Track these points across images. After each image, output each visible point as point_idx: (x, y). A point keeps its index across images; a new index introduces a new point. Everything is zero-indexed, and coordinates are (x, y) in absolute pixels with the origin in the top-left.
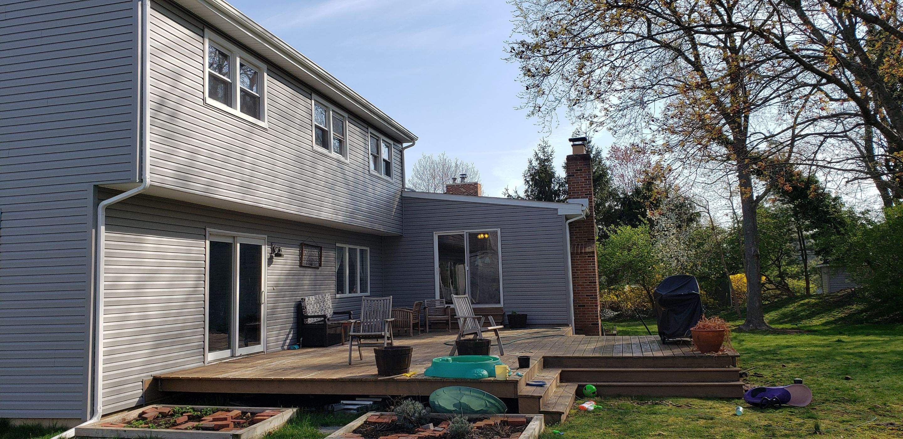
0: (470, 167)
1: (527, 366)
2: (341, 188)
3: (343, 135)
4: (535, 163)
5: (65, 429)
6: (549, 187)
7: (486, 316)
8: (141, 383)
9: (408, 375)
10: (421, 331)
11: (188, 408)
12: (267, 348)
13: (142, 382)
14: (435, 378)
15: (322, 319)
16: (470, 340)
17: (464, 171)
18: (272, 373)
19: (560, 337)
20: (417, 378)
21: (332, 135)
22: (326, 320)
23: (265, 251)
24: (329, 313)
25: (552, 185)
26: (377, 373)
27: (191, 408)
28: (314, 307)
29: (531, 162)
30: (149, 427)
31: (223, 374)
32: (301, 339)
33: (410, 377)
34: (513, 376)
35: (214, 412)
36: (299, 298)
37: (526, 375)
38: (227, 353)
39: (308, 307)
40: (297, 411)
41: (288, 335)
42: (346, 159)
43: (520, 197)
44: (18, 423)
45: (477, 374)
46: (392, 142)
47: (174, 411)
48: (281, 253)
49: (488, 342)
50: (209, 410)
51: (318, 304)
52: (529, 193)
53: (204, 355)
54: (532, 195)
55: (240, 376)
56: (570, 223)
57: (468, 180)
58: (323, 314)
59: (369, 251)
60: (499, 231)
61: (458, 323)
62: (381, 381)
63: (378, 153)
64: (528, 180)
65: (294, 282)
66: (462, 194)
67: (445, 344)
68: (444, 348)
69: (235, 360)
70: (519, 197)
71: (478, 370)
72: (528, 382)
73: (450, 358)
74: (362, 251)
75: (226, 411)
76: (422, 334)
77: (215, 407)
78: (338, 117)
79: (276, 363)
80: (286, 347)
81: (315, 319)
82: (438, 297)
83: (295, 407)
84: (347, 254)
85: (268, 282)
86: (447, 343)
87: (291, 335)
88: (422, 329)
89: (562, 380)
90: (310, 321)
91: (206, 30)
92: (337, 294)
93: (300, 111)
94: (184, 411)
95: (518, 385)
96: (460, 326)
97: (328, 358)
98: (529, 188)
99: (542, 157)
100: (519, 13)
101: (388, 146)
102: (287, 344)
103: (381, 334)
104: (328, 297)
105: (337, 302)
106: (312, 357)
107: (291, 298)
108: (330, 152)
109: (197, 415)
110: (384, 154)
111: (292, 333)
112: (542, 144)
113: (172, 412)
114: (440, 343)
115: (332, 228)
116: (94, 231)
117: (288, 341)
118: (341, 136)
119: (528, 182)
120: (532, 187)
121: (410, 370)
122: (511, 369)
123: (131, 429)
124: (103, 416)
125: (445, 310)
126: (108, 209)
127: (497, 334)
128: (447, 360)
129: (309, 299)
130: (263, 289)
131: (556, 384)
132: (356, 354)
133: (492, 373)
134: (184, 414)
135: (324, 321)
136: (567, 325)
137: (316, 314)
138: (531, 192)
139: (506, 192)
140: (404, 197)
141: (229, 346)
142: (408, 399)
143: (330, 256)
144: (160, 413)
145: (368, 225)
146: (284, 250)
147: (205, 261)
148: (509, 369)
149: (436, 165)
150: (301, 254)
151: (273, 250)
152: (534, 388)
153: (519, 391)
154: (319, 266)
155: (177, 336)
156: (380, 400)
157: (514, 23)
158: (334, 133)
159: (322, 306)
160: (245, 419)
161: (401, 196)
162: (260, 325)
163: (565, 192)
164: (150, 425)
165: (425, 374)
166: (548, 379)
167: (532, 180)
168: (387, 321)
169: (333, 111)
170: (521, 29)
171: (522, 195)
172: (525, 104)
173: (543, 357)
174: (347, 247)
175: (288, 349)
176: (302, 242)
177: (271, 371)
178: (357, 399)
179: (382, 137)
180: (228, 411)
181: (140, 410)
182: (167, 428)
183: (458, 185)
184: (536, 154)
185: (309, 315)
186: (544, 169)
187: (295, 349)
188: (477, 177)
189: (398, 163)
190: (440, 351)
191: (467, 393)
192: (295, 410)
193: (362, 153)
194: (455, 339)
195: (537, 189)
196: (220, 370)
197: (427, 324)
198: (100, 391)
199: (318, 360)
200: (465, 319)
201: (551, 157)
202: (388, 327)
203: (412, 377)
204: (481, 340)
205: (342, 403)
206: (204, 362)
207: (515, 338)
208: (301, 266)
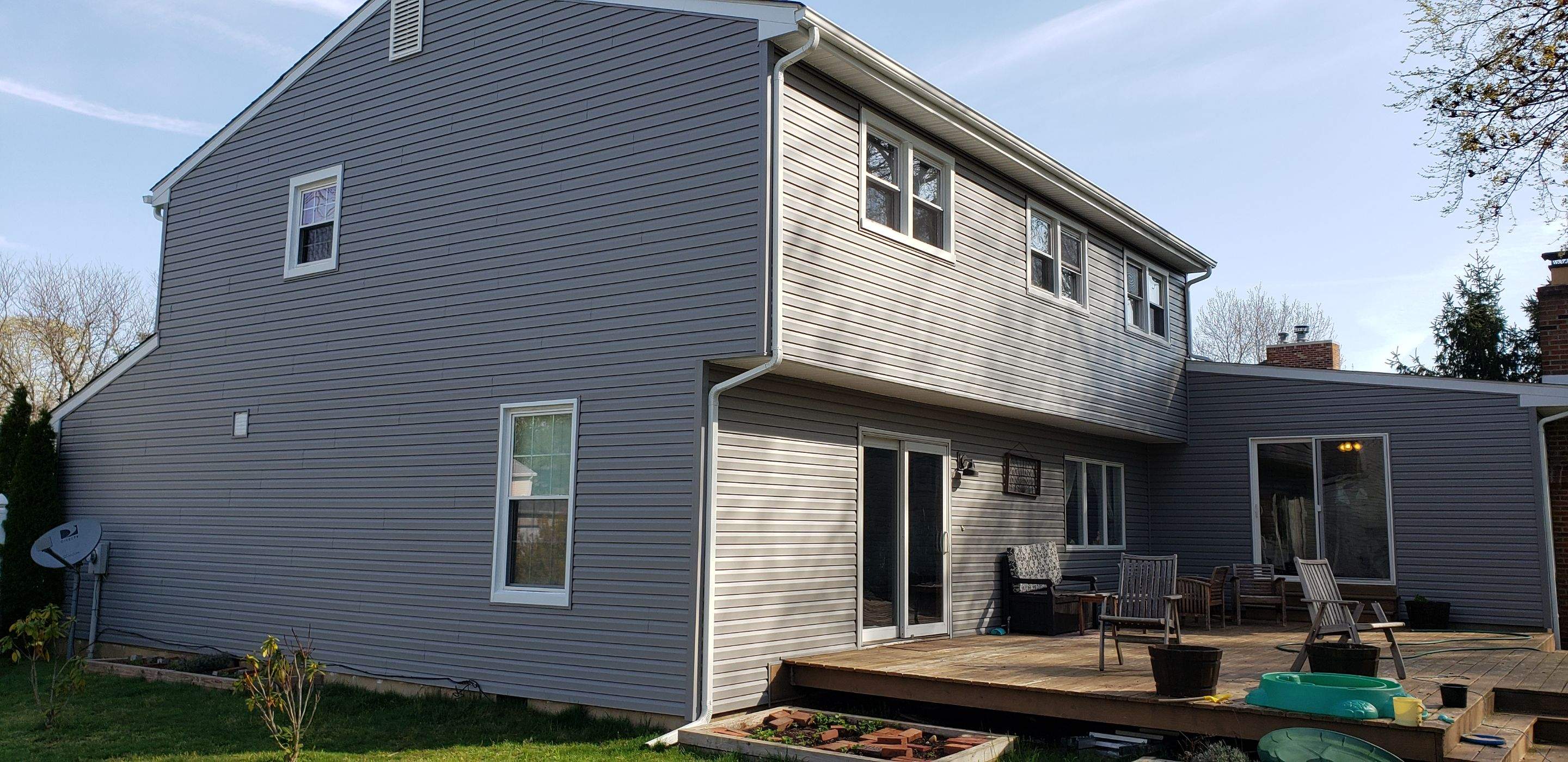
0: (1314, 310)
1: (1462, 704)
2: (1075, 359)
3: (1078, 265)
4: (1460, 303)
5: (663, 731)
6: (1493, 349)
7: (1367, 602)
8: (765, 669)
9: (1215, 699)
10: (1226, 620)
11: (837, 717)
12: (954, 628)
13: (767, 667)
14: (1268, 709)
15: (1044, 586)
16: (1333, 645)
17: (1301, 319)
18: (968, 671)
19: (1529, 652)
20: (1231, 705)
21: (1060, 267)
22: (1052, 588)
23: (948, 465)
24: (1056, 576)
25: (1500, 345)
26: (1155, 689)
27: (842, 718)
28: (1028, 565)
29: (1449, 300)
30: (783, 742)
31: (889, 665)
32: (1009, 618)
33: (1218, 702)
34: (1432, 719)
35: (878, 729)
36: (1003, 548)
37: (1459, 721)
38: (889, 632)
39: (1019, 563)
40: (1015, 741)
41: (987, 609)
42: (1084, 307)
43: (1424, 370)
44: (599, 715)
45: (1354, 709)
46: (1166, 273)
47: (816, 720)
48: (973, 468)
49: (1374, 652)
50: (871, 724)
51: (1036, 561)
52: (1447, 362)
53: (856, 632)
54: (1454, 364)
55: (918, 671)
56: (1547, 425)
57: (1309, 338)
58: (1044, 578)
59: (1123, 470)
60: (1386, 437)
61: (1308, 611)
62: (1162, 703)
63: (1140, 295)
64: (1442, 335)
65: (995, 520)
66: (1299, 365)
67: (1278, 648)
68: (1276, 655)
69: (902, 644)
70: (1422, 369)
71: (1357, 702)
72: (1464, 736)
73: (1295, 676)
74: (1110, 470)
75: (898, 729)
76: (1228, 627)
77: (880, 719)
78: (1069, 233)
79: (972, 655)
80: (983, 630)
81: (1032, 585)
82: (1257, 559)
83: (1012, 734)
84: (1085, 475)
85: (953, 518)
86: (1283, 647)
87: (991, 610)
88: (1228, 617)
89: (1537, 740)
90: (1023, 588)
91: (864, 111)
92: (1069, 543)
93: (1006, 230)
94: (831, 720)
95: (1444, 738)
96: (1313, 617)
97: (1060, 655)
98: (1445, 350)
99: (1475, 289)
100: (1422, 14)
101: (1160, 281)
102: (985, 625)
103: (1159, 621)
104: (1053, 549)
105: (1069, 560)
106: (1031, 651)
107: (990, 546)
108: (1057, 296)
109: (852, 730)
110: (1153, 294)
111: (993, 606)
112: (1475, 263)
113: (812, 721)
114: (1267, 647)
115: (1060, 429)
116: (703, 429)
117: (987, 620)
118: (1074, 267)
119: (1443, 339)
120: (1452, 349)
121: (1218, 690)
122: (1428, 707)
123: (758, 741)
124: (715, 716)
125: (1273, 587)
126: (723, 395)
127: (1390, 638)
128: (1291, 679)
129: (1020, 551)
130: (945, 530)
131: (1526, 745)
132: (1110, 653)
133: (1386, 710)
134: (832, 727)
135: (1048, 589)
136: (1542, 630)
137: (1033, 577)
138: (1450, 359)
139: (1395, 360)
140: (1190, 372)
141: (893, 620)
142: (1217, 742)
143: (1054, 478)
144: (795, 720)
145: (1123, 424)
146: (978, 465)
147: (857, 479)
148: (1424, 707)
149: (1243, 309)
150: (1006, 472)
151: (960, 464)
152: (1479, 748)
153: (1445, 750)
154: (1036, 494)
155: (817, 598)
156: (1161, 738)
157: (1410, 34)
158: (1064, 263)
159: (1043, 563)
160: (928, 745)
161: (1184, 369)
162: (941, 589)
163: (1529, 359)
164: (784, 738)
165: (1247, 700)
166: (1508, 734)
167: (1452, 335)
168: (1169, 600)
169: (1062, 224)
170: (1428, 45)
171: (1431, 365)
172: (1439, 189)
173: (1494, 690)
174: (1084, 461)
175: (988, 633)
176: (1007, 451)
177: (965, 669)
178: (1117, 732)
179: (1149, 265)
180: (902, 729)
181: (766, 713)
182: (810, 746)
183: (1291, 348)
184: (1462, 284)
185: (1021, 577)
186: (1480, 312)
187: (998, 634)
188: (1329, 330)
189: (1179, 310)
190: (1272, 661)
191: (1336, 742)
192: (1012, 739)
193: (1113, 295)
194: (1303, 642)
195: (1463, 353)
196: (884, 660)
197: (1239, 609)
198: (710, 677)
199: (1042, 658)
200: (1324, 604)
201: (1495, 290)
202: (1171, 611)
203: (1222, 704)
204: (1358, 646)
205: (1092, 737)
206: (856, 643)
207: (1426, 648)
208: (1005, 492)
